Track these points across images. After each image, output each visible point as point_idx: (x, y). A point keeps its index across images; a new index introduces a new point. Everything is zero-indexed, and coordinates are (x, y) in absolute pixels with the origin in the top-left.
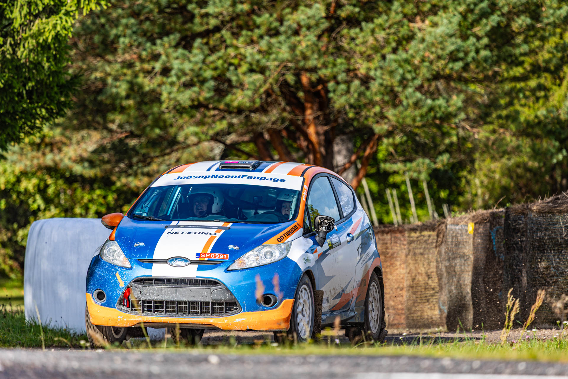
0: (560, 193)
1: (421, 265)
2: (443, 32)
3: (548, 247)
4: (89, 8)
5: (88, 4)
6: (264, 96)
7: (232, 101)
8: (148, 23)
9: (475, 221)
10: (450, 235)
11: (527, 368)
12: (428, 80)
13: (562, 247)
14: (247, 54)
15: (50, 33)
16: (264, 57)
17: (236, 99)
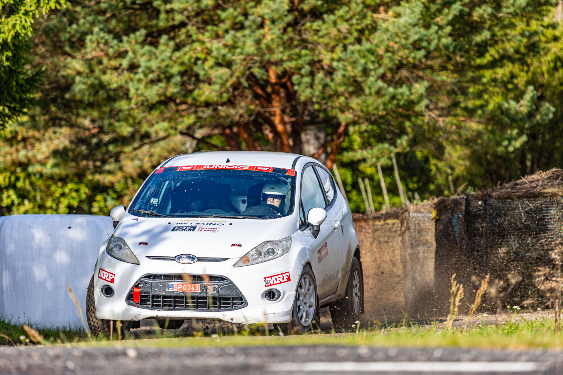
0: (519, 178)
1: (386, 253)
2: (406, 22)
3: (508, 232)
4: (48, 7)
5: (48, 3)
6: (231, 90)
7: (200, 96)
8: (114, 21)
9: (437, 209)
10: (413, 222)
11: (443, 355)
12: (391, 70)
13: (522, 232)
14: (214, 49)
15: (9, 32)
16: (229, 52)
17: (203, 93)
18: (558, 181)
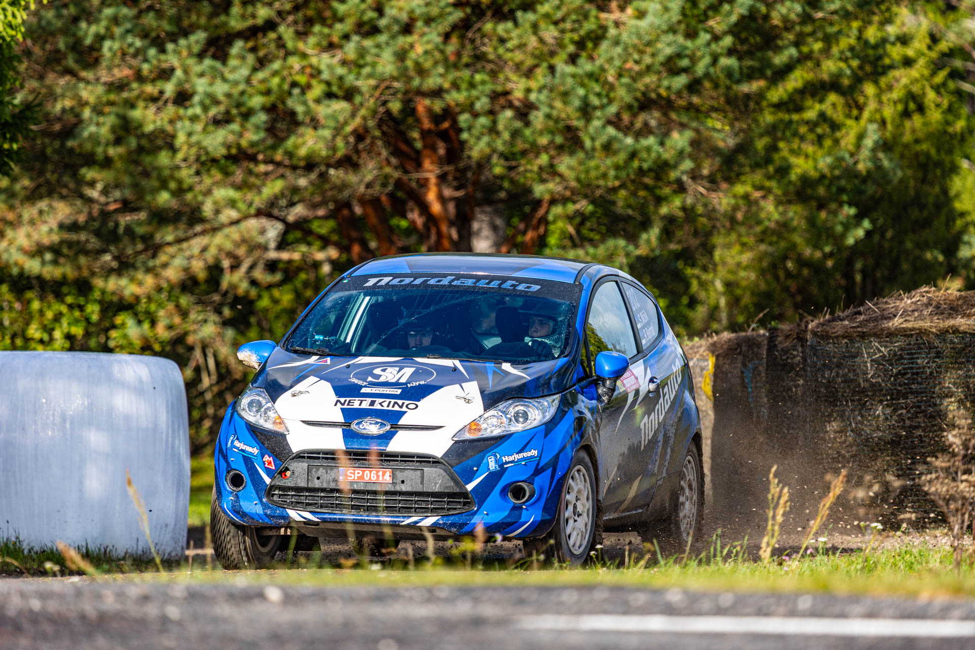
0: (862, 303)
2: (653, 25)
3: (843, 395)
6: (352, 139)
7: (296, 147)
8: (151, 14)
9: (717, 353)
11: (813, 605)
12: (630, 107)
13: (867, 396)
14: (323, 67)
16: (350, 71)
17: (304, 144)
18: (930, 309)
